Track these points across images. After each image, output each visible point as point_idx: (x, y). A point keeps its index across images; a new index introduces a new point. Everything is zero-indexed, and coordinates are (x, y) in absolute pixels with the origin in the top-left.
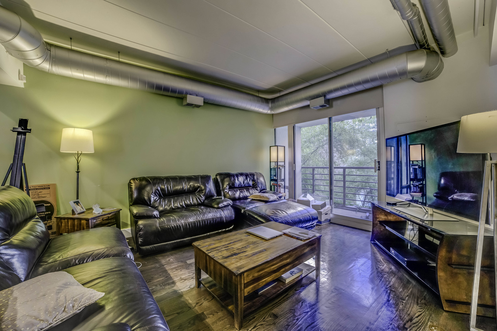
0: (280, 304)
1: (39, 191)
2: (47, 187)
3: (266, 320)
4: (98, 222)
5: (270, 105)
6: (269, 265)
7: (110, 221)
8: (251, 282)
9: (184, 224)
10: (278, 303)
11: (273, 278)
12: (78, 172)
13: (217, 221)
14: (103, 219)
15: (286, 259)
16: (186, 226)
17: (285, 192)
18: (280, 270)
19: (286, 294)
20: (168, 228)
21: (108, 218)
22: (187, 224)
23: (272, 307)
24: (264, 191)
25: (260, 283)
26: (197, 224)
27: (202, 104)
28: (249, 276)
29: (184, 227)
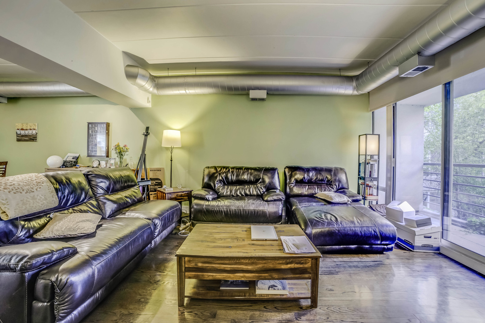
0: (233, 310)
1: (156, 172)
2: (159, 170)
3: (204, 313)
4: (173, 196)
5: (354, 84)
6: (218, 262)
7: (183, 198)
8: (194, 269)
9: (226, 210)
10: (232, 307)
11: (224, 278)
12: (171, 160)
13: (259, 213)
14: (177, 195)
15: (246, 264)
16: (227, 212)
17: (377, 195)
18: (235, 274)
19: (251, 305)
20: (212, 210)
21: (181, 195)
22: (228, 210)
23: (223, 307)
24: (342, 190)
25: (205, 275)
26: (238, 212)
27: (265, 96)
28: (191, 262)
29: (225, 212)
